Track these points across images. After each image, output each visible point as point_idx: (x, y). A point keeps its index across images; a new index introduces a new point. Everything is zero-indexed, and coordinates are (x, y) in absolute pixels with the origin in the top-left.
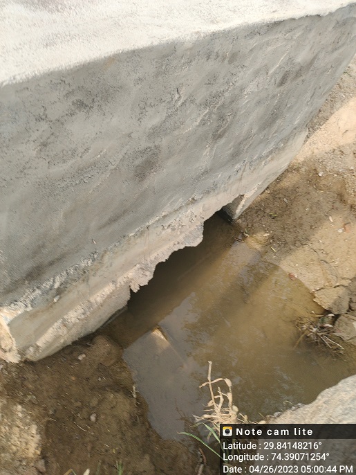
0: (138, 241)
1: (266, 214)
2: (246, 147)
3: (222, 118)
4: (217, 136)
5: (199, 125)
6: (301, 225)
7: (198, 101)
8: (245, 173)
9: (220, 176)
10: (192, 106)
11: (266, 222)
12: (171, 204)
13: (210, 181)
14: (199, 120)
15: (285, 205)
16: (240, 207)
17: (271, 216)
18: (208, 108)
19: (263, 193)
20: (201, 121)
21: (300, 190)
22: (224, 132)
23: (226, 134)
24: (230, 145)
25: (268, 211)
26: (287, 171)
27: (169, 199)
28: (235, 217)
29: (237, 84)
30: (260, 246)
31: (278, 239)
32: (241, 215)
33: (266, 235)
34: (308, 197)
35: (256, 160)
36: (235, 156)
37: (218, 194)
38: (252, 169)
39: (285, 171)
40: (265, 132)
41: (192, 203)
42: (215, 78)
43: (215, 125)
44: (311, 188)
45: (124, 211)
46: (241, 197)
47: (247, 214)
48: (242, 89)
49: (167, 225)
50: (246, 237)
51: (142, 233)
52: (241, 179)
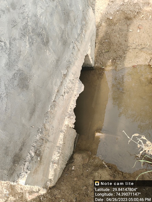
0: (56, 109)
1: (104, 53)
2: (67, 36)
3: (39, 35)
4: (46, 43)
5: (30, 46)
6: (121, 44)
7: (17, 37)
8: (78, 47)
9: (67, 56)
10: (17, 41)
11: (106, 56)
12: (55, 85)
13: (64, 62)
14: (27, 44)
15: (108, 43)
16: (91, 60)
17: (106, 52)
18: (27, 36)
19: (95, 47)
20: (29, 44)
21: (109, 31)
22: (48, 38)
23: (50, 39)
24: (57, 42)
25: (103, 51)
26: (97, 30)
27: (51, 84)
28: (93, 65)
29: (30, 15)
30: (111, 67)
31: (116, 57)
32: (95, 62)
33: (110, 61)
34: (114, 31)
35: (78, 37)
36: (65, 43)
37: (74, 64)
38: (80, 42)
39: (97, 31)
40: (69, 23)
41: (66, 76)
42: (15, 21)
43: (39, 40)
44: (112, 27)
45: (34, 105)
46: (87, 56)
47: (96, 60)
48: (36, 16)
49: (63, 93)
50: (104, 68)
51: (54, 105)
52: (79, 50)
